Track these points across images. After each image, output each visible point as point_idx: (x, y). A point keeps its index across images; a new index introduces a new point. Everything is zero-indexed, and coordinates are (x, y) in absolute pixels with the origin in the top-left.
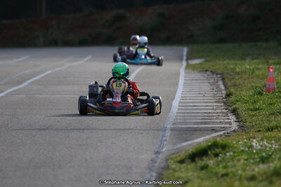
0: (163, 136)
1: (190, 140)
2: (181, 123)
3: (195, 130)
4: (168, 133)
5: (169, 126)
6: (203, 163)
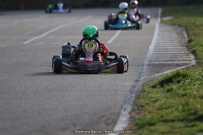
0: (141, 70)
1: (161, 72)
2: (155, 61)
3: (165, 65)
4: (145, 68)
5: (146, 63)
6: (169, 87)
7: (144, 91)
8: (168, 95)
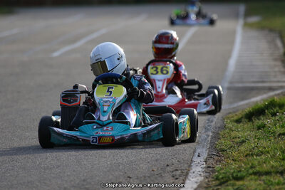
3: (252, 89)
5: (226, 85)
6: (260, 122)
7: (224, 127)
8: (259, 133)
